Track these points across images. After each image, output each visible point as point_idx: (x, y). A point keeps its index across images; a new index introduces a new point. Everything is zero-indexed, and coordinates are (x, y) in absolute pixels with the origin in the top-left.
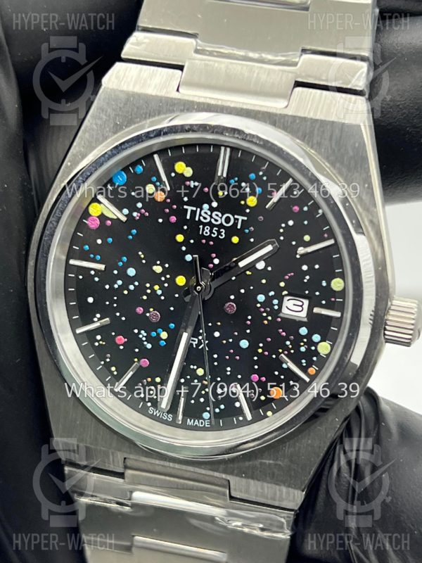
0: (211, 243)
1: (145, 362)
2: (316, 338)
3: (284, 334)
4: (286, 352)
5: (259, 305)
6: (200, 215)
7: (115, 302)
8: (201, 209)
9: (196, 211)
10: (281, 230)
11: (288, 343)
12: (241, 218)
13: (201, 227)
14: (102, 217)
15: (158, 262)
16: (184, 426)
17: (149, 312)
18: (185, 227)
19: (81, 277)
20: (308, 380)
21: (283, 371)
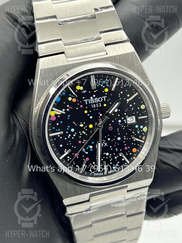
0: (97, 109)
1: (87, 159)
2: (141, 127)
3: (131, 130)
4: (133, 136)
5: (120, 124)
6: (90, 101)
7: (70, 143)
8: (90, 99)
9: (88, 101)
10: (119, 96)
11: (133, 132)
12: (104, 97)
13: (92, 105)
14: (56, 115)
15: (81, 123)
16: (108, 174)
17: (83, 141)
18: (87, 107)
19: (55, 139)
20: (143, 142)
21: (134, 142)
